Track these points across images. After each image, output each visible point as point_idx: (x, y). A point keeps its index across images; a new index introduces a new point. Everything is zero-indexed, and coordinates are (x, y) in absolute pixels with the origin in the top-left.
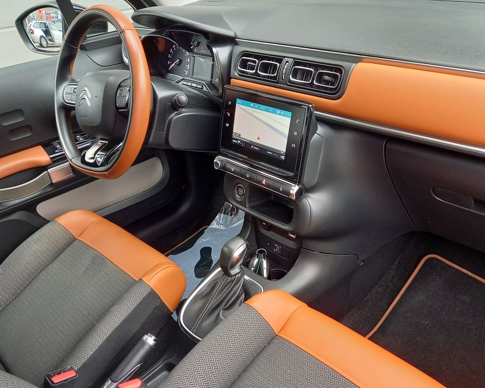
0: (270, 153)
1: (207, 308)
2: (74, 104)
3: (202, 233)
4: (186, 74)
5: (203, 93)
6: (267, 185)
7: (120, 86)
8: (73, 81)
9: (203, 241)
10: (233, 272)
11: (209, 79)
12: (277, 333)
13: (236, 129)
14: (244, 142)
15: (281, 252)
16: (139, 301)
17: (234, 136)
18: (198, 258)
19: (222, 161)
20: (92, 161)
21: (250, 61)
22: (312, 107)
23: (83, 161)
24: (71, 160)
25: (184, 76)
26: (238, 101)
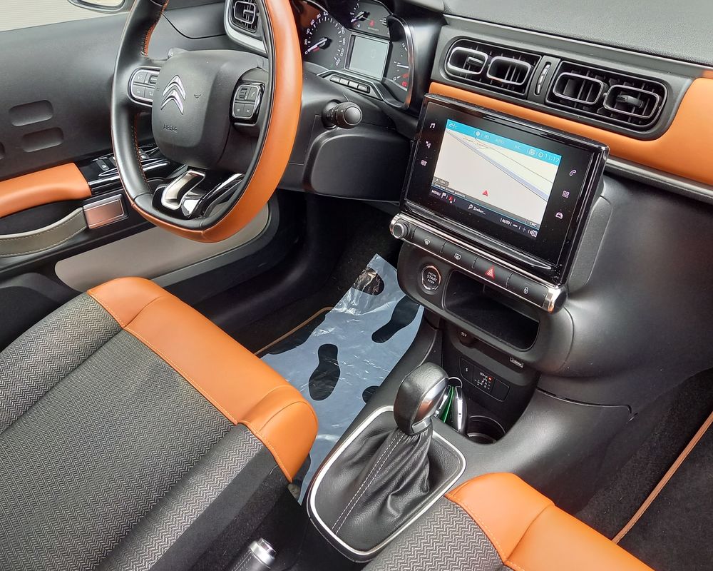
0: (508, 222)
1: (363, 489)
2: (151, 103)
3: (321, 319)
4: (337, 63)
5: (370, 100)
6: (495, 279)
7: (240, 81)
8: (149, 62)
9: (323, 333)
10: (417, 427)
11: (380, 76)
12: (504, 560)
13: (441, 172)
14: (454, 197)
15: (492, 388)
16: (240, 469)
17: (434, 183)
18: (314, 364)
19: (407, 224)
20: (174, 207)
21: (472, 55)
22: (607, 151)
23: (157, 204)
24: (134, 200)
25: (332, 66)
26: (450, 123)
